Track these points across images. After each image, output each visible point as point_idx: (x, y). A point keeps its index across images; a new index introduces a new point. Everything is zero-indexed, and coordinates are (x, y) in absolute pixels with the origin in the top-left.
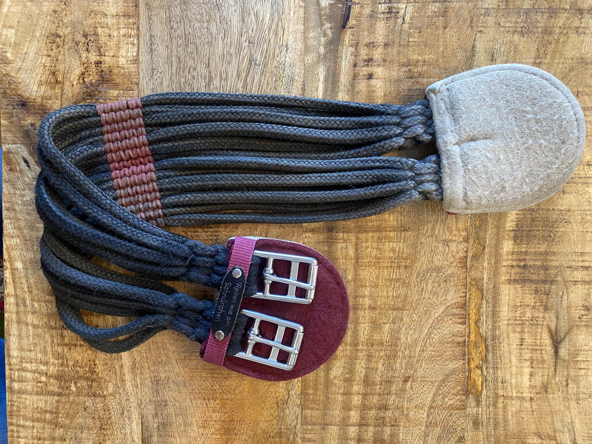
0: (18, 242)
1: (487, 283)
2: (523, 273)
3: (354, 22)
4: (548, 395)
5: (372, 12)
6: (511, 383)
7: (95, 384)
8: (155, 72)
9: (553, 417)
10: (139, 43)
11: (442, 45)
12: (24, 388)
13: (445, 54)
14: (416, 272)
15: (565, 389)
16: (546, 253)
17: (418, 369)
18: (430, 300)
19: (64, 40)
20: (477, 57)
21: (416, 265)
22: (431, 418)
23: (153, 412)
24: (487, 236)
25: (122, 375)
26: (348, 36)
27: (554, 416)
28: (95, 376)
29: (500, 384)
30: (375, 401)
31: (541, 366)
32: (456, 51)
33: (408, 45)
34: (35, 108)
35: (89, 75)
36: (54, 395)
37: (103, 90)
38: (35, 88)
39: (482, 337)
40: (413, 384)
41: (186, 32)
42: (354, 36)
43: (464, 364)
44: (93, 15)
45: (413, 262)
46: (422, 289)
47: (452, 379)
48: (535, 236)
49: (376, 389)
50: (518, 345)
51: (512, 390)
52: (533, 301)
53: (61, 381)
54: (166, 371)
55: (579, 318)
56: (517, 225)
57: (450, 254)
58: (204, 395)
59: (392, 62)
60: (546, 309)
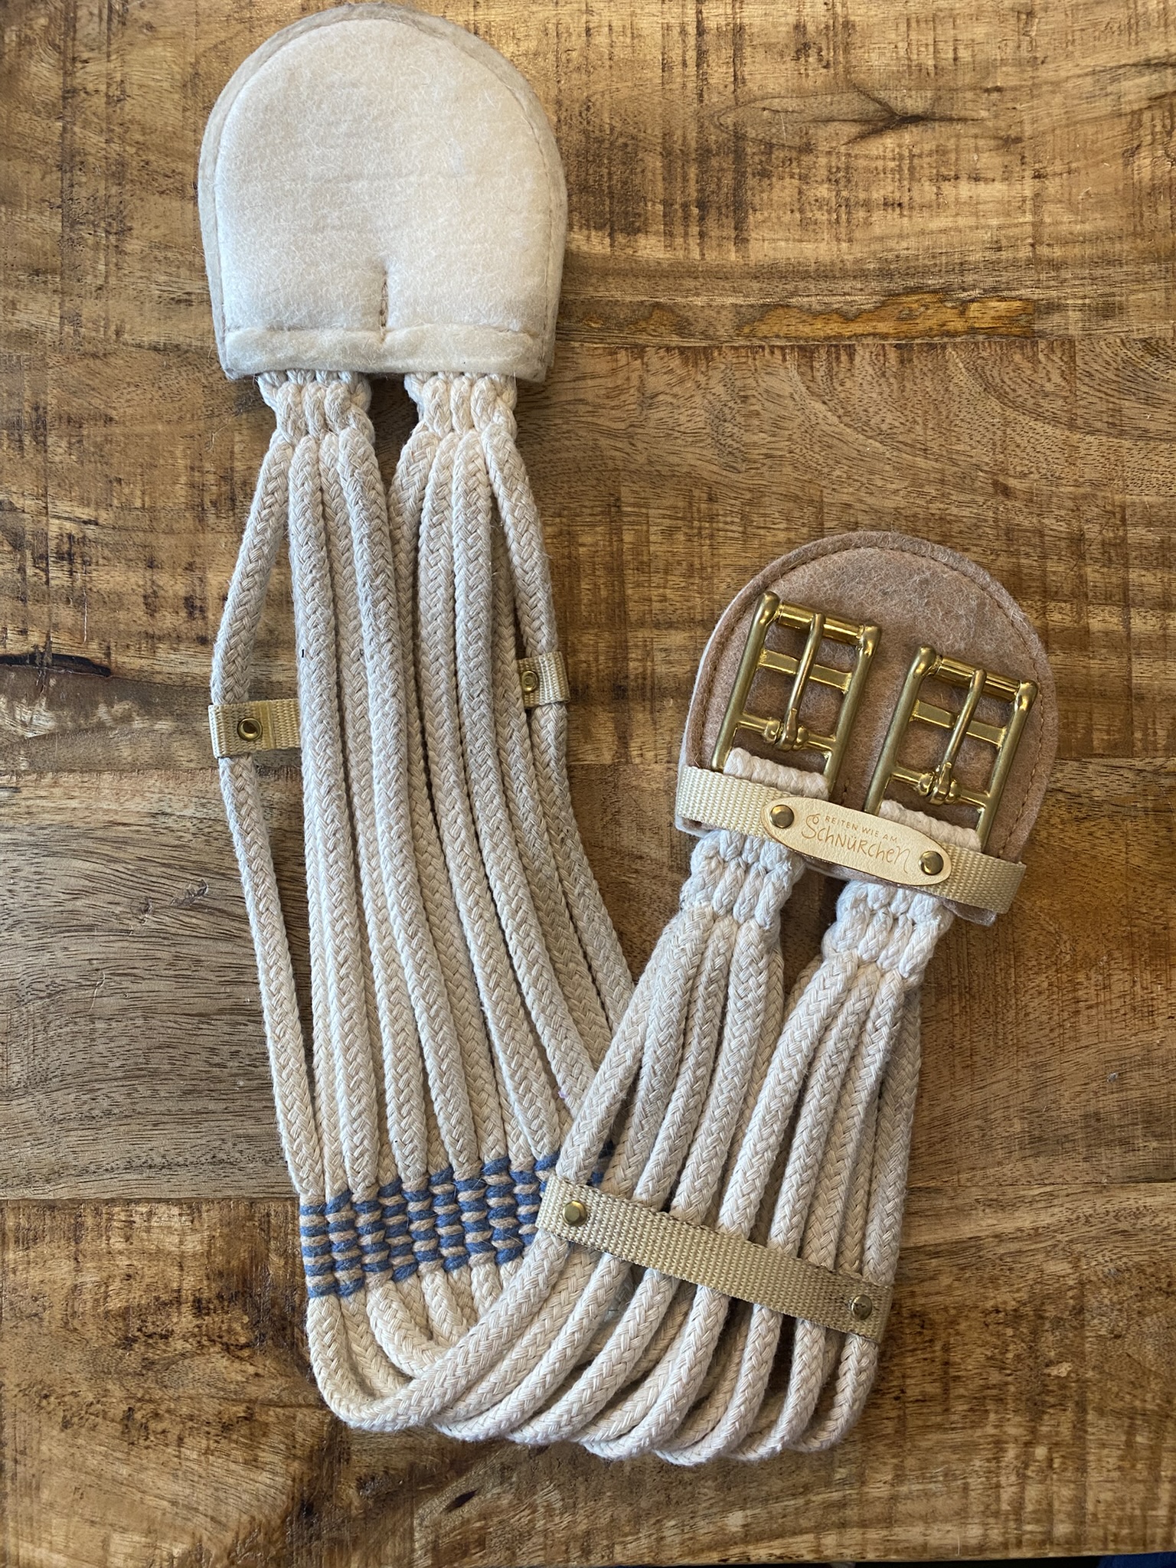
0: (673, 1523)
1: (747, 296)
2: (719, 208)
3: (94, 645)
4: (1027, 134)
5: (68, 601)
6: (999, 228)
7: (1051, 1311)
8: (222, 1156)
9: (1082, 122)
10: (148, 1200)
11: (153, 427)
12: (1069, 1507)
13: (175, 417)
14: (724, 473)
15: (1009, 95)
16: (667, 153)
17: (974, 461)
18: (794, 437)
19: (139, 1400)
20: (181, 339)
21: (705, 474)
22: (1098, 425)
23: (1118, 1150)
24: (628, 299)
25: (1018, 1235)
26: (129, 661)
27: (1080, 117)
28: (1028, 1310)
29: (1004, 255)
30: (1061, 569)
31: (953, 156)
32: (167, 391)
33: (152, 509)
34: (317, 1478)
35: (229, 1331)
36: (1083, 1422)
37: (269, 1294)
38: (264, 1477)
39: (883, 304)
40: (1012, 472)
41: (120, 1075)
42: (128, 646)
43: (955, 346)
44: (76, 1323)
45: (697, 481)
46: (768, 456)
47: (995, 373)
48: (625, 183)
49: (1031, 567)
50: (902, 215)
51: (1016, 226)
52: (787, 180)
53: (1044, 1402)
54: (1007, 1118)
55: (826, 67)
56: (599, 227)
57: (676, 390)
58: (1065, 1015)
59: (194, 549)
60: (807, 149)
